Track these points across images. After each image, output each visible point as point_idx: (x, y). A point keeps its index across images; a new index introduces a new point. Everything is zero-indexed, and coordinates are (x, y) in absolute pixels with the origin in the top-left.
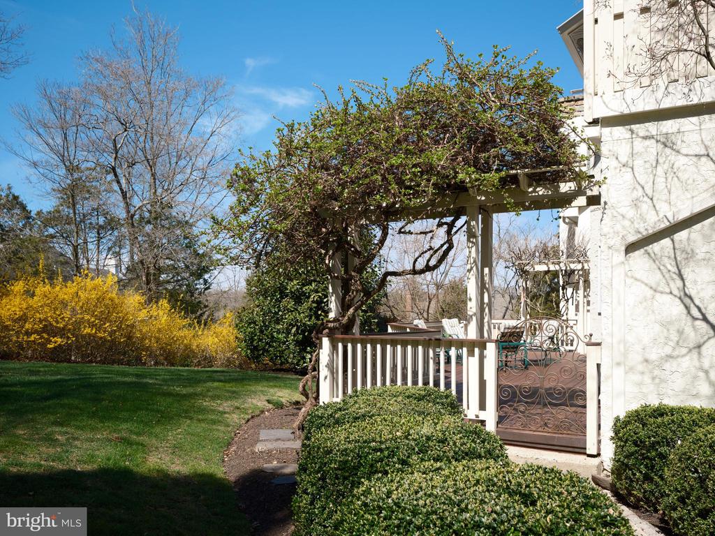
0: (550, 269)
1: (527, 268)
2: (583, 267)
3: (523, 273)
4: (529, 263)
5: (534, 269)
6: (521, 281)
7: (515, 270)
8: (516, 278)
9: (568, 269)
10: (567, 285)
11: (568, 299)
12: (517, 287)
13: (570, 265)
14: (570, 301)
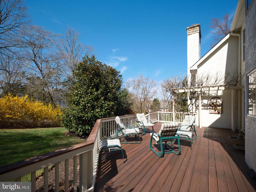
0: (186, 91)
1: (175, 91)
2: (201, 90)
3: (174, 93)
4: (176, 89)
5: (178, 92)
6: (173, 97)
7: (170, 92)
8: (171, 95)
9: (194, 91)
10: (193, 98)
11: (193, 104)
12: (171, 99)
13: (195, 89)
14: (194, 105)
